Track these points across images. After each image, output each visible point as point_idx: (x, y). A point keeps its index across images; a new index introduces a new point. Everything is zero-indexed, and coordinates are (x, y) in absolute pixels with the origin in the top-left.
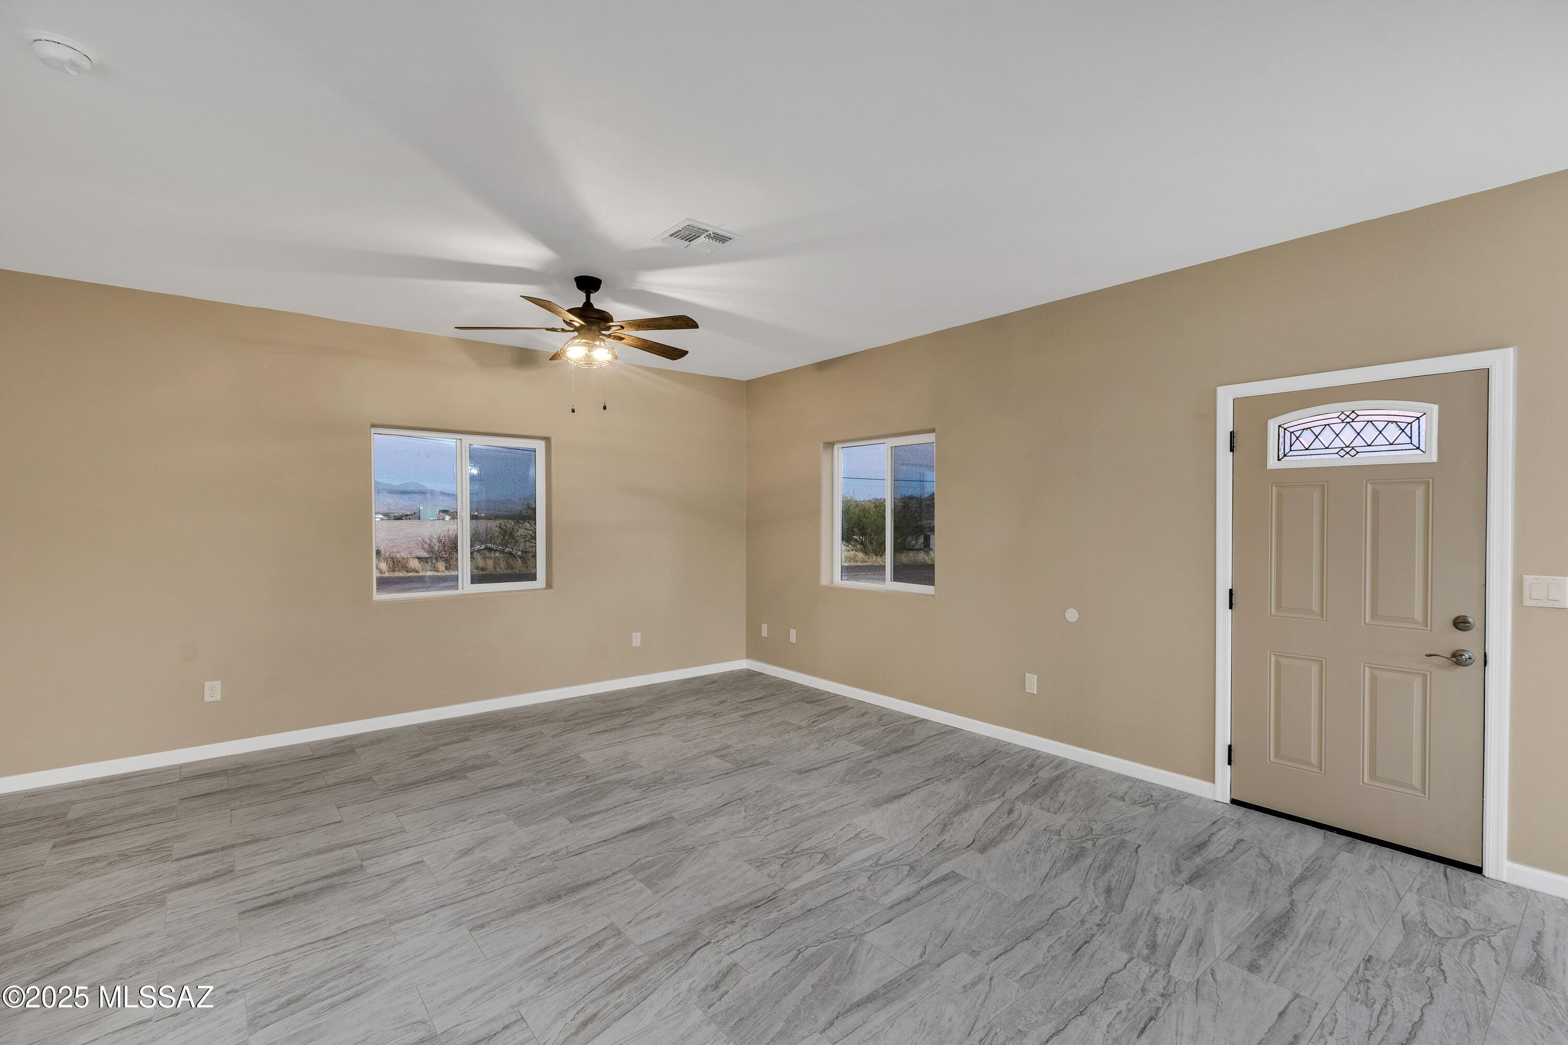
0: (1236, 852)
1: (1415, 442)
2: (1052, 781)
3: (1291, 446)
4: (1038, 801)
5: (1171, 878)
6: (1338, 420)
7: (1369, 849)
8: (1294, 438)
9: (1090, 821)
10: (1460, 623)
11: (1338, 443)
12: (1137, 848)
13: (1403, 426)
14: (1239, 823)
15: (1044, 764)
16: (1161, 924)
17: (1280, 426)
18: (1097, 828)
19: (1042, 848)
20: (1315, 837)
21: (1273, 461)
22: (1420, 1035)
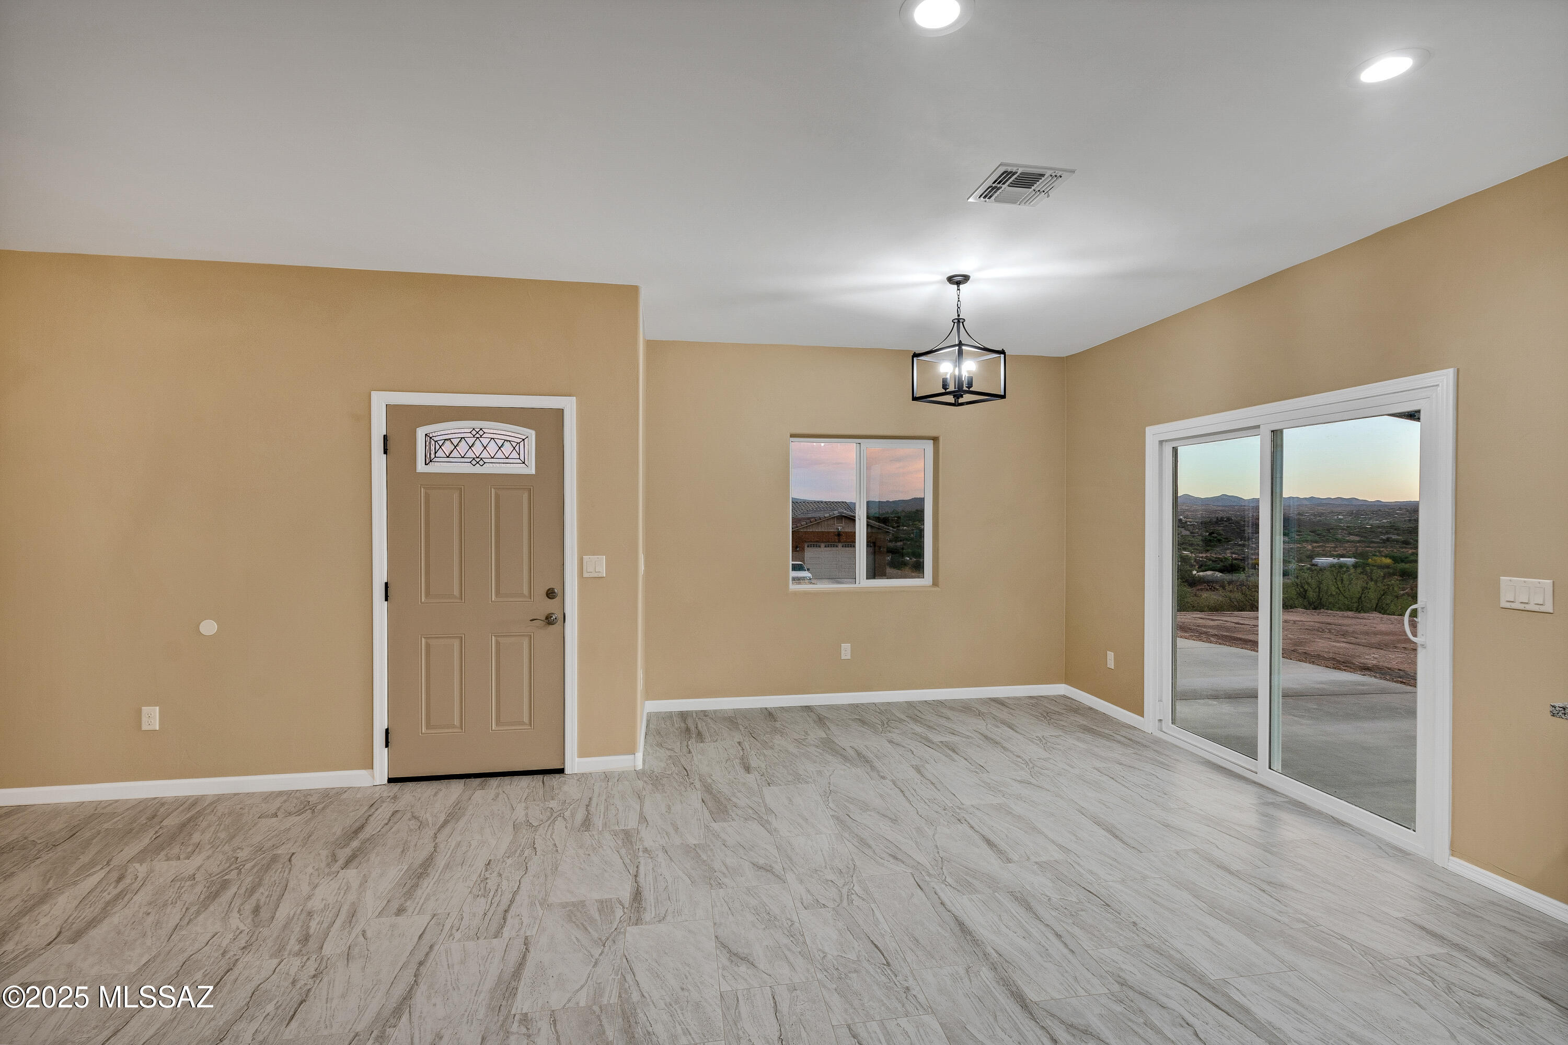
0: (391, 824)
1: (522, 458)
2: (184, 825)
3: (436, 453)
4: (163, 853)
5: (327, 870)
6: (470, 435)
7: (494, 782)
8: (438, 447)
9: (234, 850)
10: (551, 594)
11: (470, 454)
12: (291, 857)
13: (514, 444)
14: (395, 798)
15: (170, 810)
16: (315, 916)
17: (426, 435)
18: (242, 855)
19: (170, 902)
20: (457, 787)
21: (421, 465)
22: (518, 898)
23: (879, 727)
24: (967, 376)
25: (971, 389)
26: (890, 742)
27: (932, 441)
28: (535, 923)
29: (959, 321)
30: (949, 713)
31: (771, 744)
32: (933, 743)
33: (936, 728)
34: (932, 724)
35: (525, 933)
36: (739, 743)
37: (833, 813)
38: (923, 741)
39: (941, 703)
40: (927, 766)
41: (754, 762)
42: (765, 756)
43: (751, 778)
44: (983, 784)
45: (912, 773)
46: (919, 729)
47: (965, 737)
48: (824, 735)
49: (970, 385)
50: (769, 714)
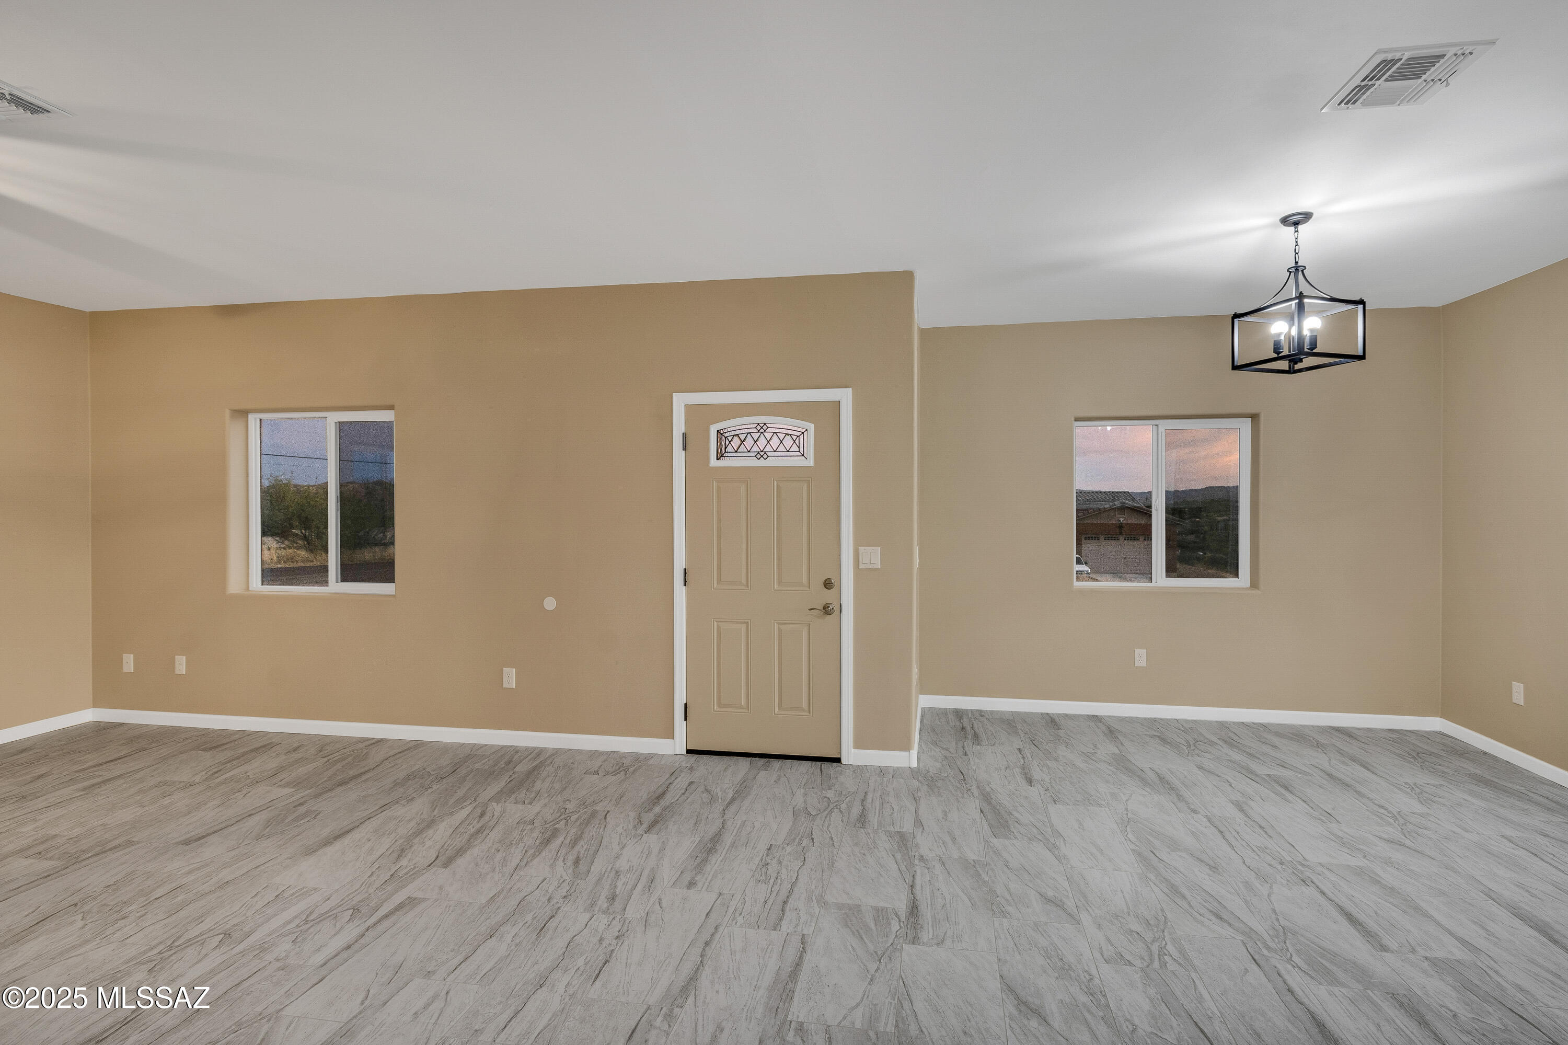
0: (687, 794)
1: (801, 450)
2: (529, 773)
3: (726, 448)
4: (513, 796)
5: (633, 832)
6: (755, 430)
7: (776, 764)
8: (727, 442)
9: (564, 802)
10: (828, 584)
11: (755, 449)
12: (606, 815)
13: (794, 437)
14: (691, 769)
15: (522, 758)
16: (621, 876)
17: (718, 431)
18: (570, 806)
19: (514, 842)
20: (744, 763)
21: (714, 460)
22: (796, 890)
23: (1185, 748)
24: (1308, 335)
25: (1314, 351)
26: (1200, 768)
27: (1251, 419)
28: (811, 921)
29: (1297, 270)
30: (1276, 741)
31: (1055, 755)
32: (1257, 775)
33: (1261, 758)
34: (1253, 752)
35: (802, 930)
36: (1019, 750)
37: (1133, 847)
38: (1243, 771)
39: (1264, 727)
40: (1252, 803)
41: (1037, 774)
42: (1049, 768)
43: (1034, 792)
44: (1332, 837)
45: (1232, 811)
46: (1237, 756)
47: (1300, 773)
48: (1117, 752)
49: (1314, 344)
50: (1052, 721)
